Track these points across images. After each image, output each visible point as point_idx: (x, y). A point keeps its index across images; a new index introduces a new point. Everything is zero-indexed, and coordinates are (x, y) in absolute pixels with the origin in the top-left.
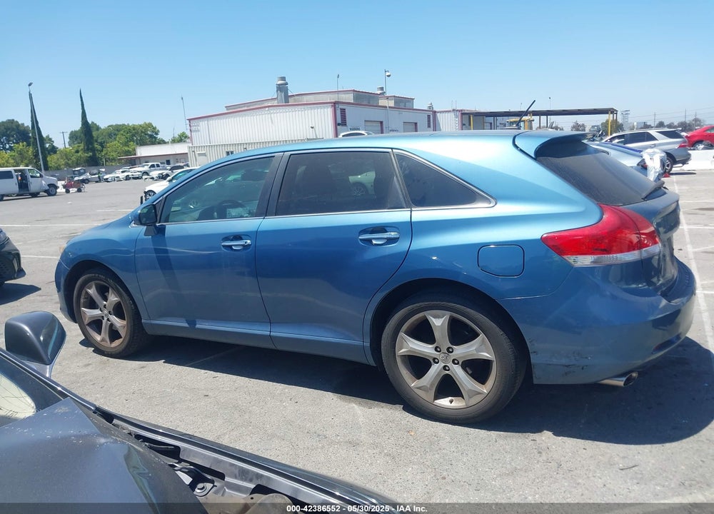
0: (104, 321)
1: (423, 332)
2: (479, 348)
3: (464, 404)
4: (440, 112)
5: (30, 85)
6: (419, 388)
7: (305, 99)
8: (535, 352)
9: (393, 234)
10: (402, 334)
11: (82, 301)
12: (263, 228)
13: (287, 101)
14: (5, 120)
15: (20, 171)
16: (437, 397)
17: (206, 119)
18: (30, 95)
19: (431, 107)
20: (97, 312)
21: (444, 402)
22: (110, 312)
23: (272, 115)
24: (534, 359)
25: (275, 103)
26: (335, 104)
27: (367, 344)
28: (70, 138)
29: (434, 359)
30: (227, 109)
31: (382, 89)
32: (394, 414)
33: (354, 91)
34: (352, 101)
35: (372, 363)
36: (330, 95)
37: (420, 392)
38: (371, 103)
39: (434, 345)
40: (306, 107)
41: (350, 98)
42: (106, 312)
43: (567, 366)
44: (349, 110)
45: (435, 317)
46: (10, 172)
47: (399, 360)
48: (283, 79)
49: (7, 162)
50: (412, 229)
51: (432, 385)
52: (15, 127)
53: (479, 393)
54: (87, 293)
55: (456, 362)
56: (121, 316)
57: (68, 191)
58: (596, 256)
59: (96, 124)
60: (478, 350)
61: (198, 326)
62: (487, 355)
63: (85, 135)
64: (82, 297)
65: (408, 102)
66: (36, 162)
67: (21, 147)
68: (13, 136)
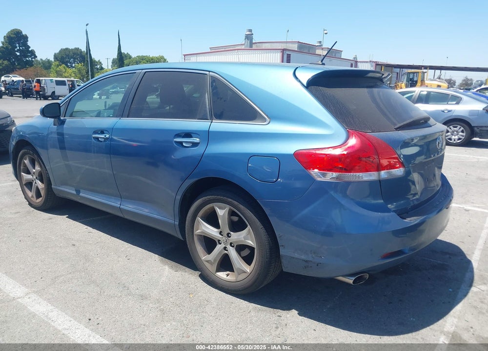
0: (34, 183)
1: (212, 219)
2: (246, 237)
3: (235, 279)
4: (359, 62)
5: (87, 25)
6: (207, 261)
7: (264, 46)
8: (282, 246)
9: (197, 140)
10: (199, 219)
11: (22, 168)
12: (118, 126)
13: (251, 46)
14: (73, 48)
15: (72, 81)
16: (218, 270)
17: (195, 55)
18: (87, 32)
19: (355, 58)
20: (29, 177)
21: (222, 275)
22: (37, 178)
23: (240, 56)
24: (282, 252)
25: (243, 47)
26: (283, 50)
27: (177, 223)
28: (112, 63)
29: (219, 241)
30: (211, 50)
31: (320, 42)
32: (191, 278)
33: (299, 42)
34: (297, 50)
35: (180, 237)
36: (281, 44)
37: (207, 265)
38: (311, 52)
39: (219, 230)
40: (263, 51)
41: (295, 47)
42: (35, 177)
43: (306, 261)
44: (293, 55)
45: (220, 208)
46: (65, 81)
47: (196, 238)
48: (250, 31)
49: (70, 75)
50: (209, 136)
51: (215, 260)
52: (79, 53)
53: (245, 272)
54: (24, 163)
55: (233, 245)
56: (42, 181)
57: (100, 98)
58: (338, 173)
59: (129, 55)
60: (245, 238)
61: (81, 194)
62: (251, 243)
63: (119, 61)
64: (22, 165)
65: (339, 53)
66: (87, 76)
67: (80, 66)
68: (77, 59)
